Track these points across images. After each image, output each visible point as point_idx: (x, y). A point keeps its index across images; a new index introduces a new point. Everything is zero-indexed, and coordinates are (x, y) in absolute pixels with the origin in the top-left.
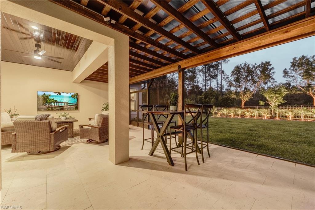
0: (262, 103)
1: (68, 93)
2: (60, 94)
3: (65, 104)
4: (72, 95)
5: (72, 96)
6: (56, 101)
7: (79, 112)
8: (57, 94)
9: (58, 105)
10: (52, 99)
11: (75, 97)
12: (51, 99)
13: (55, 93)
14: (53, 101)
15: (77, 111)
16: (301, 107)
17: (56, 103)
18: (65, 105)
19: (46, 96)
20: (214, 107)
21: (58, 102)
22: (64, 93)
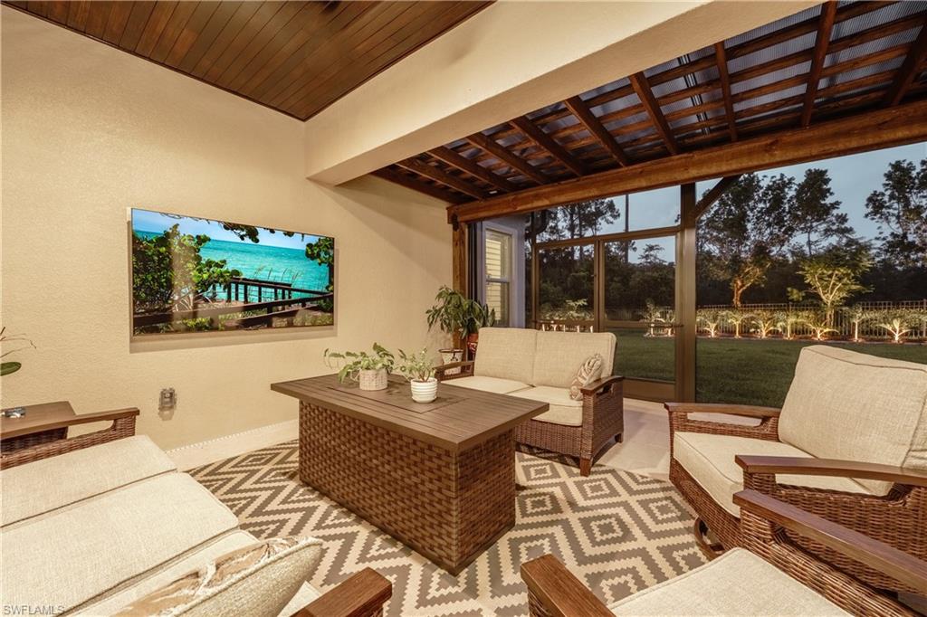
0: (795, 295)
1: (289, 234)
2: (252, 233)
3: (280, 291)
4: (310, 246)
5: (312, 253)
6: (236, 273)
7: (335, 335)
8: (242, 238)
9: (246, 301)
10: (218, 265)
11: (322, 254)
12: (209, 264)
13: (229, 227)
14: (221, 275)
15: (325, 331)
16: (922, 303)
17: (233, 286)
18: (280, 300)
19: (181, 245)
20: (650, 306)
21: (247, 283)
22: (272, 231)
